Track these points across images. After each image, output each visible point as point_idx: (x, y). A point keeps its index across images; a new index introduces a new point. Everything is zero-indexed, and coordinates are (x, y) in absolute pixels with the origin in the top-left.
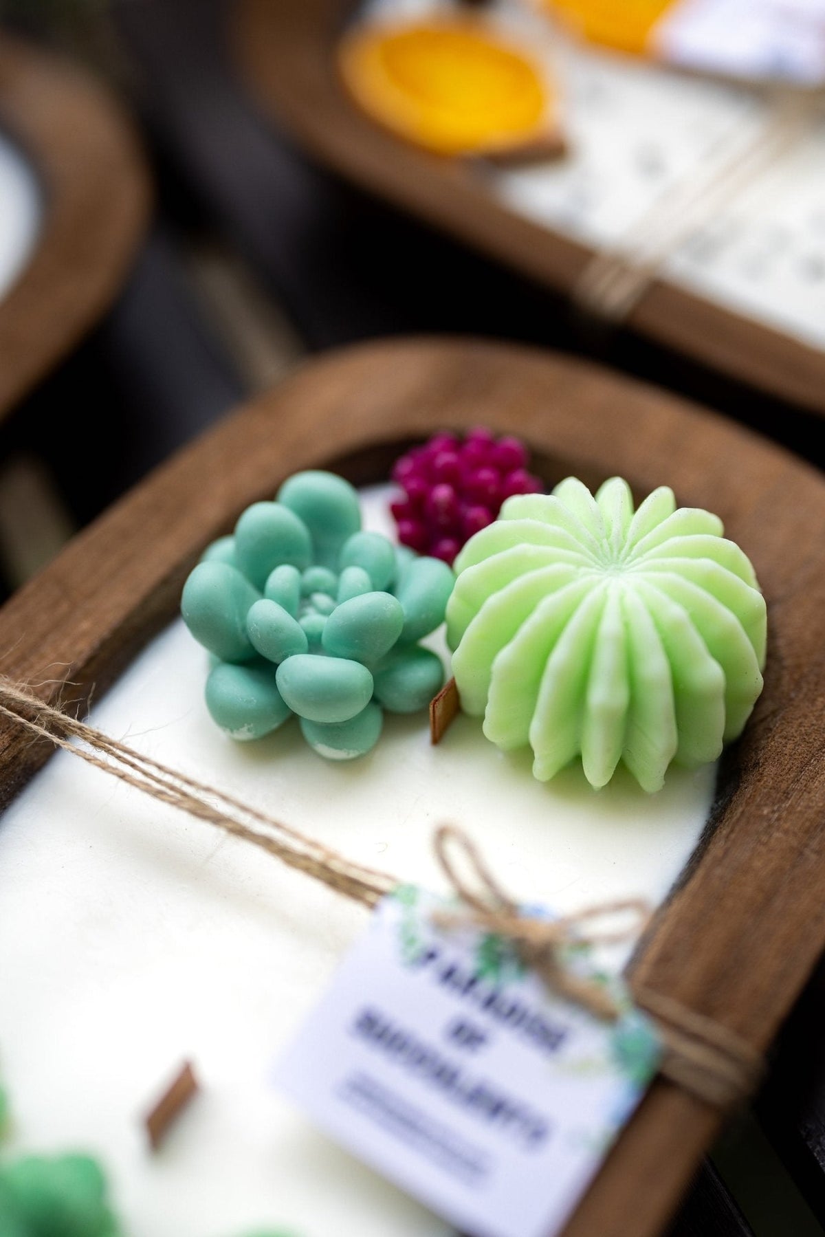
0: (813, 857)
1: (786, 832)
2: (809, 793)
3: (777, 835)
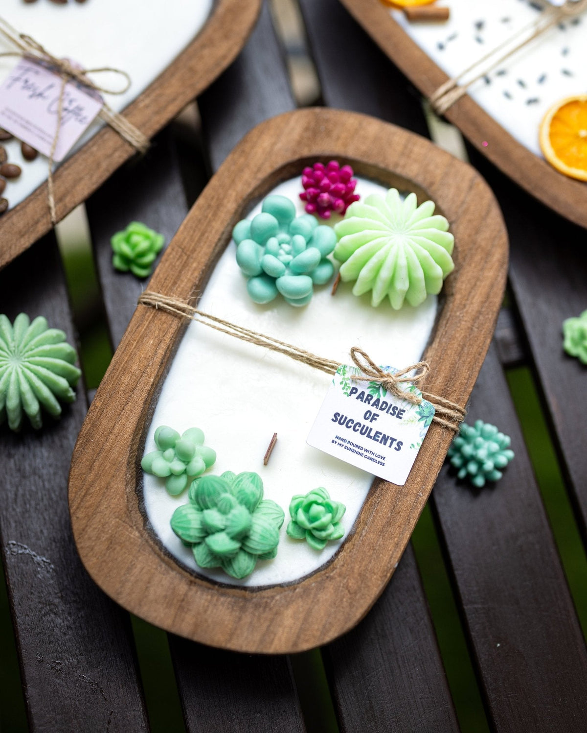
0: (476, 330)
1: (466, 321)
2: (473, 304)
3: (463, 323)
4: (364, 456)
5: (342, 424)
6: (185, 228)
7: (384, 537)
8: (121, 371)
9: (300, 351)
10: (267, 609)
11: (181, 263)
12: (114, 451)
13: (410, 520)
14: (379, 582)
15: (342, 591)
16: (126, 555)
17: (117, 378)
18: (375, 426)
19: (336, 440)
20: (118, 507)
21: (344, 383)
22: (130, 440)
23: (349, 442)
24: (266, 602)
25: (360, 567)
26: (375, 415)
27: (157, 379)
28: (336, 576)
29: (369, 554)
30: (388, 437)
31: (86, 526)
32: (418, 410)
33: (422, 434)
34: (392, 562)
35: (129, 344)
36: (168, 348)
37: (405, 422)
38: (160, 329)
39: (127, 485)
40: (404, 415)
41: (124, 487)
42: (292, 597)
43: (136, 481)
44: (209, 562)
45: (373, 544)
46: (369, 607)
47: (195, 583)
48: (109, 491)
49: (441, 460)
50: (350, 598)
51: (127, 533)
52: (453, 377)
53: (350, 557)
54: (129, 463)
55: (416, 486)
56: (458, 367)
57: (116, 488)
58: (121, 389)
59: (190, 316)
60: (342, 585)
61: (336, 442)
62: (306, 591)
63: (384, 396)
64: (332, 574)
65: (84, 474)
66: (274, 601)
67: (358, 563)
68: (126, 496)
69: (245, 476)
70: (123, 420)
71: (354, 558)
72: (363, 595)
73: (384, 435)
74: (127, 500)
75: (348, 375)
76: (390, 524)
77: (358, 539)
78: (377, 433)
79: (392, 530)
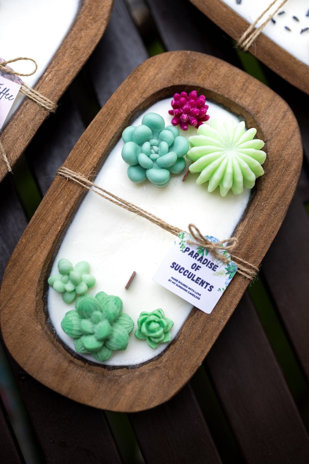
0: (273, 216)
1: (267, 209)
2: (273, 198)
3: (265, 210)
4: (187, 292)
5: (177, 270)
6: (91, 127)
7: (195, 346)
8: (40, 220)
9: (156, 218)
10: (116, 384)
11: (86, 151)
12: (31, 273)
13: (213, 336)
14: (188, 374)
15: (164, 377)
16: (32, 340)
17: (37, 225)
18: (198, 274)
19: (171, 279)
20: (30, 309)
21: (182, 244)
22: (42, 266)
23: (179, 282)
24: (116, 379)
25: (178, 363)
26: (199, 266)
27: (63, 227)
28: (162, 367)
29: (184, 355)
30: (205, 282)
31: (9, 319)
32: (227, 267)
33: (227, 283)
34: (198, 362)
35: (47, 203)
36: (72, 208)
37: (217, 274)
38: (68, 195)
39: (37, 295)
40: (218, 270)
41: (35, 296)
42: (133, 377)
43: (44, 292)
44: (83, 350)
45: (188, 349)
46: (180, 389)
47: (73, 362)
48: (25, 298)
49: (238, 300)
50: (169, 382)
51: (34, 326)
52: (253, 246)
53: (172, 356)
54: (39, 281)
55: (219, 315)
56: (258, 240)
57: (30, 297)
58: (39, 232)
59: (88, 188)
60: (165, 373)
61: (171, 281)
62: (142, 375)
63: (206, 255)
64: (159, 366)
65: (10, 285)
66: (121, 379)
67: (177, 361)
68: (35, 302)
69: (111, 298)
70: (39, 253)
71: (175, 357)
72: (177, 381)
73: (203, 280)
74: (36, 305)
75: (185, 239)
76: (200, 338)
77: (178, 345)
78: (198, 278)
79: (201, 342)
